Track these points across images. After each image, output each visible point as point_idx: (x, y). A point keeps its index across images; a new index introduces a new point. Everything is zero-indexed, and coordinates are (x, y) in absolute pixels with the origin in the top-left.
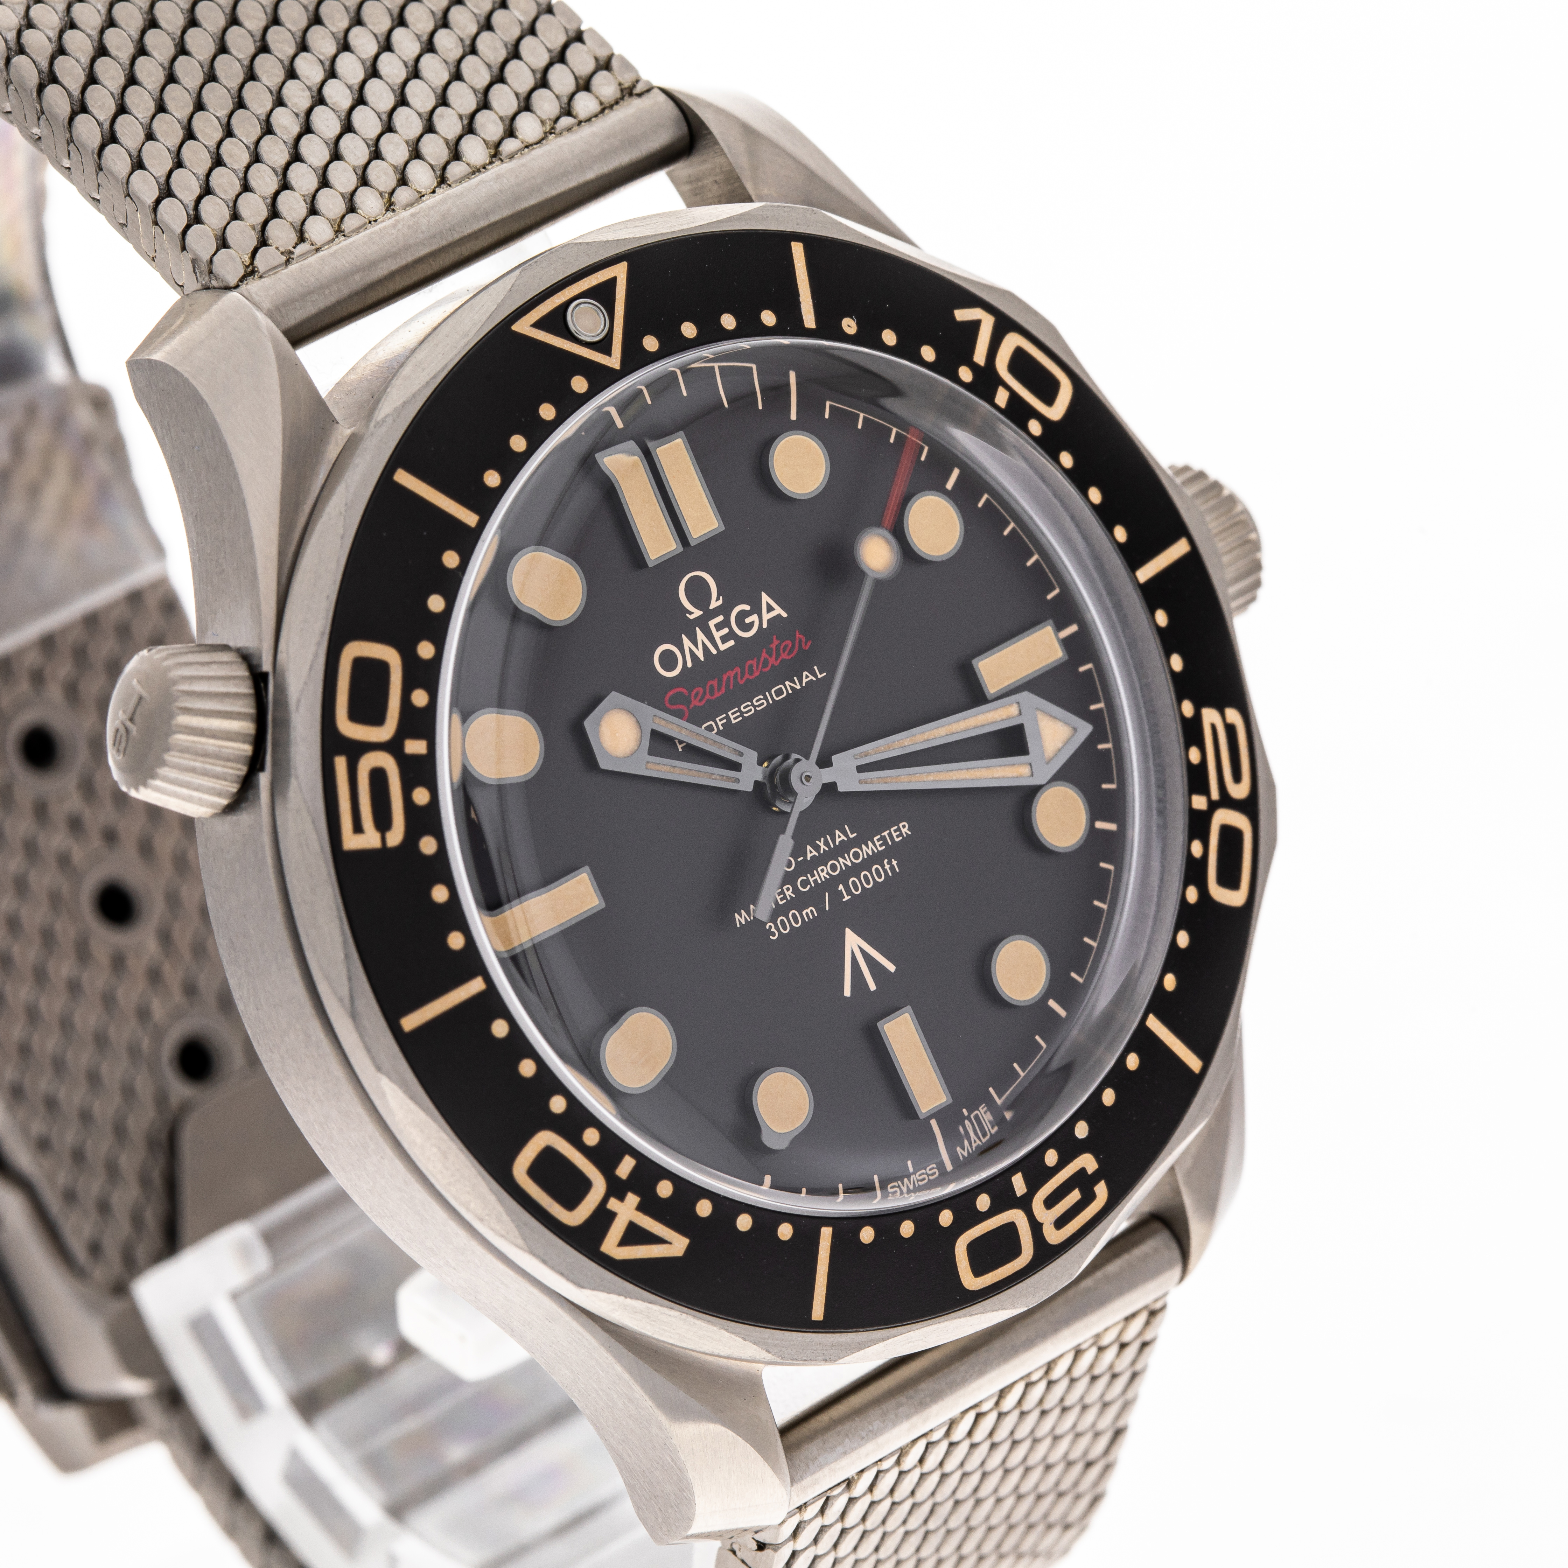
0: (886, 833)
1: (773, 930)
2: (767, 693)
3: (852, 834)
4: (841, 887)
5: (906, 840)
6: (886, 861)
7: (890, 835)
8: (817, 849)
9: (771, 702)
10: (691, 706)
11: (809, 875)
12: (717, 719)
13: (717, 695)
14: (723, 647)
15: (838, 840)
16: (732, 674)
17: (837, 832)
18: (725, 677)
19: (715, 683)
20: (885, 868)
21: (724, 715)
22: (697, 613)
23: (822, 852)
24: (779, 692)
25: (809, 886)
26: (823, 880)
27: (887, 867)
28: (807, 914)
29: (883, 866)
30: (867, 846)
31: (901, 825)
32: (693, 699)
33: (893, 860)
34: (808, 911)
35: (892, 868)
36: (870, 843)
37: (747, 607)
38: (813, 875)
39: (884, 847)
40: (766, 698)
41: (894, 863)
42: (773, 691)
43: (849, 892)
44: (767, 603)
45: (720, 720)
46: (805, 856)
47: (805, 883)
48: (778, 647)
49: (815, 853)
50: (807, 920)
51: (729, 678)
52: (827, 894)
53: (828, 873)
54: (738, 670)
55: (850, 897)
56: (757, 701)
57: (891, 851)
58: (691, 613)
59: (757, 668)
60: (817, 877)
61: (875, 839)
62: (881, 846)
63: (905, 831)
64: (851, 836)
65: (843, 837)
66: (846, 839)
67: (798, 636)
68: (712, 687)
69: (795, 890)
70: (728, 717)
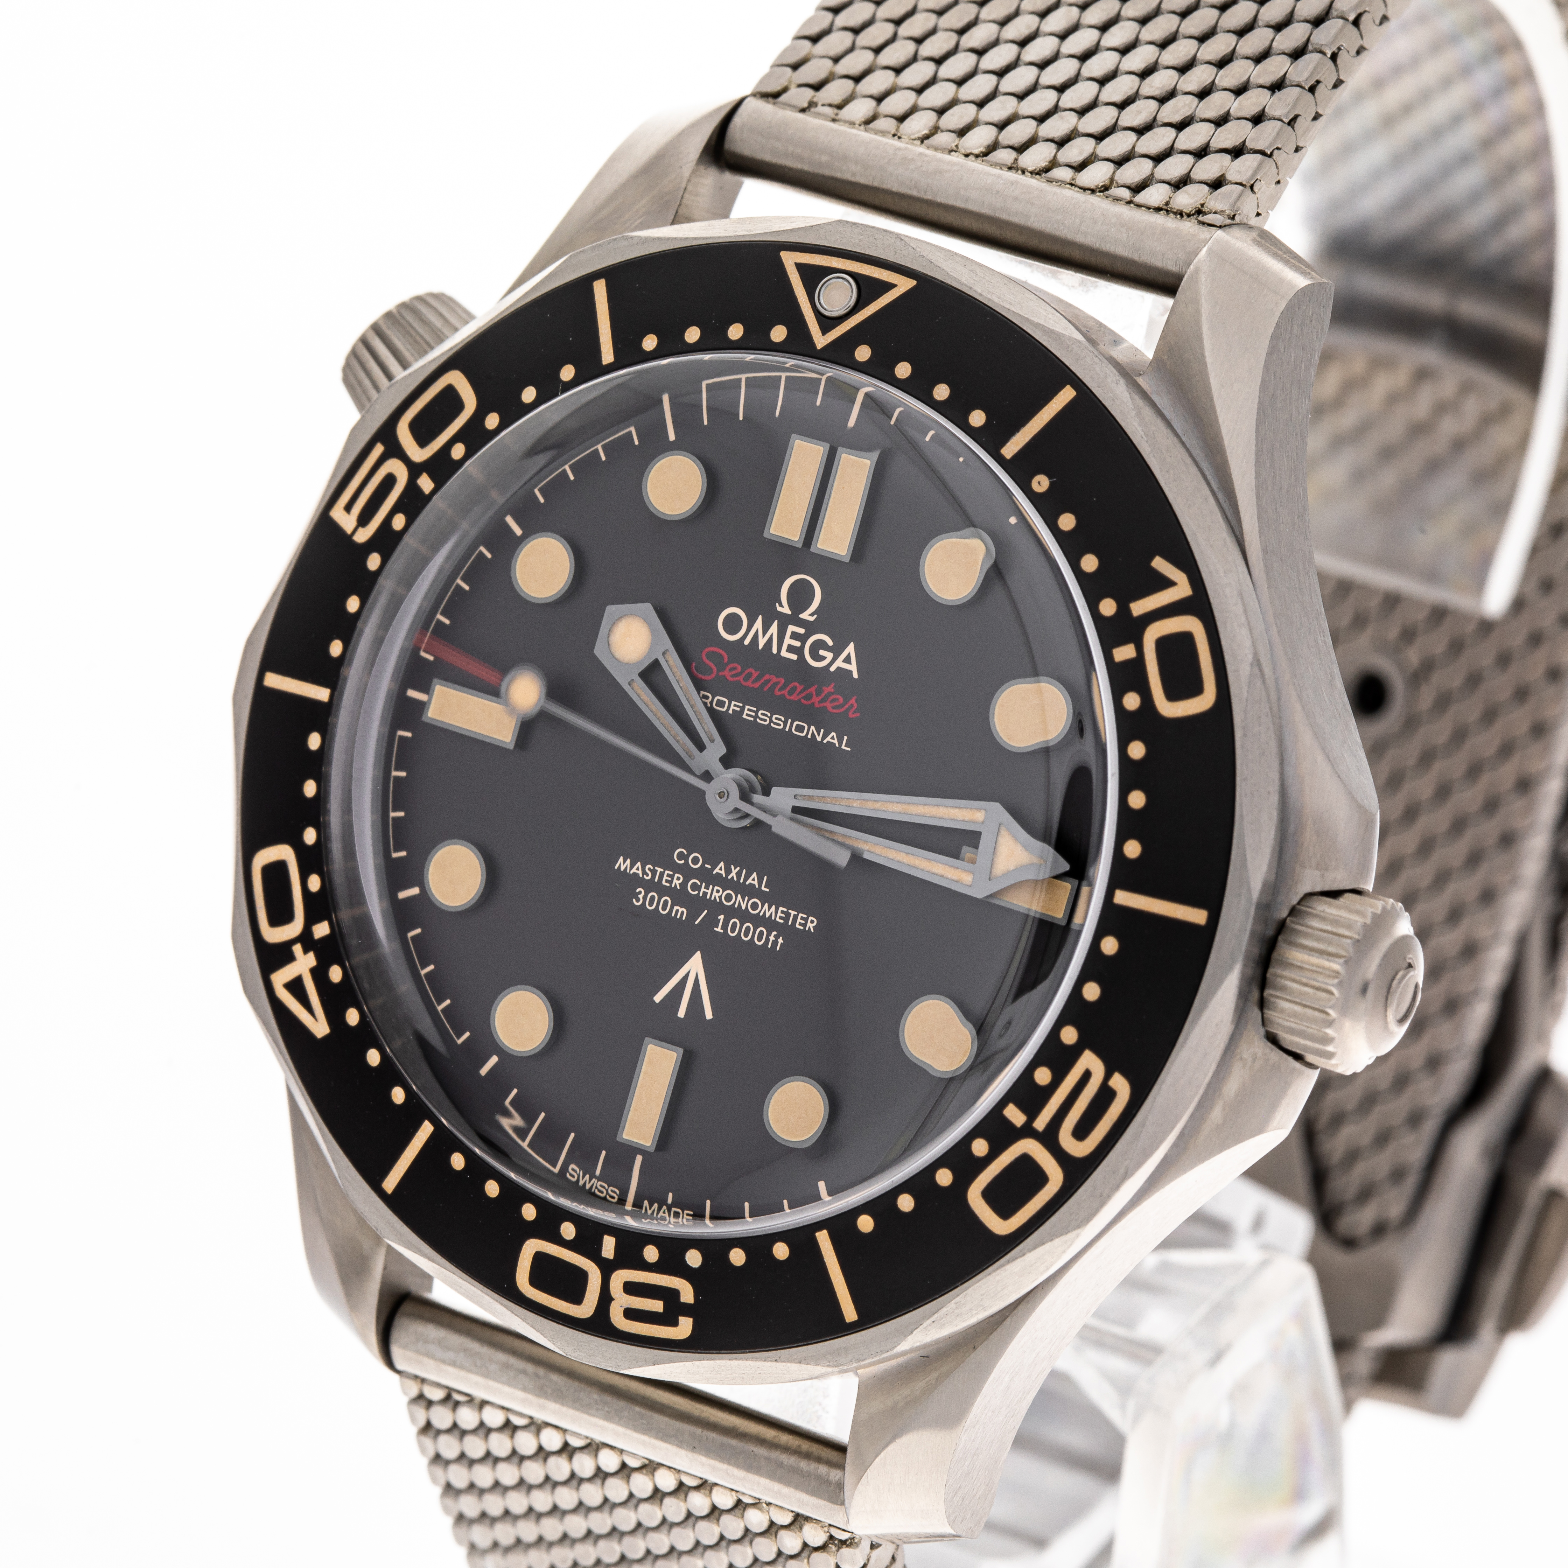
0: (793, 913)
1: (641, 896)
2: (790, 720)
3: (765, 887)
4: (721, 917)
5: (805, 933)
6: (775, 933)
7: (795, 917)
8: (728, 871)
9: (787, 729)
10: (721, 674)
11: (704, 884)
12: (733, 703)
13: (749, 684)
14: (784, 654)
15: (749, 881)
16: (775, 679)
17: (755, 875)
18: (767, 677)
19: (755, 674)
20: (770, 937)
21: (741, 705)
22: (786, 610)
23: (729, 877)
24: (800, 729)
25: (696, 892)
26: (713, 899)
27: (772, 938)
28: (677, 911)
29: (769, 935)
30: (769, 908)
31: (811, 918)
32: (727, 669)
33: (781, 938)
34: (681, 910)
35: (775, 943)
36: (774, 907)
37: (830, 643)
38: (707, 887)
39: (782, 921)
40: (785, 723)
41: (780, 941)
42: (796, 723)
43: (725, 927)
44: (849, 653)
45: (735, 705)
46: (714, 868)
47: (695, 887)
48: (830, 694)
49: (723, 872)
50: (673, 915)
51: (769, 681)
52: (706, 911)
53: (720, 897)
54: (782, 680)
55: (722, 931)
56: (776, 719)
57: (785, 929)
58: (781, 605)
59: (798, 695)
60: (709, 892)
61: (781, 909)
62: (781, 918)
63: (810, 926)
64: (763, 888)
65: (756, 883)
66: (757, 886)
67: (853, 701)
68: (750, 674)
69: (684, 885)
70: (742, 709)
